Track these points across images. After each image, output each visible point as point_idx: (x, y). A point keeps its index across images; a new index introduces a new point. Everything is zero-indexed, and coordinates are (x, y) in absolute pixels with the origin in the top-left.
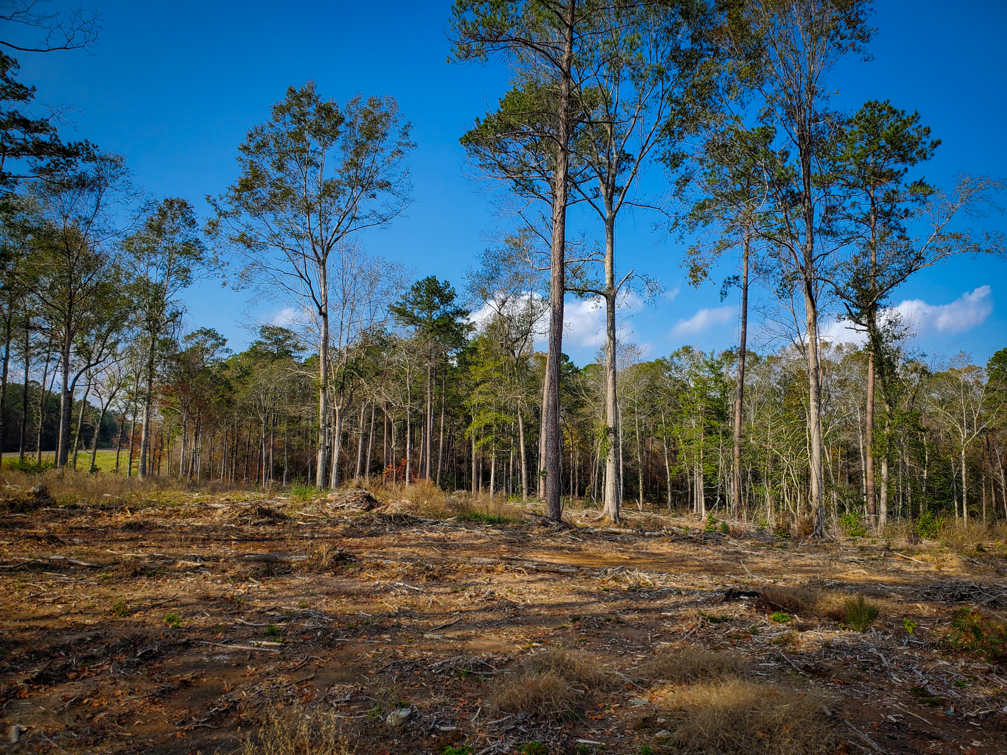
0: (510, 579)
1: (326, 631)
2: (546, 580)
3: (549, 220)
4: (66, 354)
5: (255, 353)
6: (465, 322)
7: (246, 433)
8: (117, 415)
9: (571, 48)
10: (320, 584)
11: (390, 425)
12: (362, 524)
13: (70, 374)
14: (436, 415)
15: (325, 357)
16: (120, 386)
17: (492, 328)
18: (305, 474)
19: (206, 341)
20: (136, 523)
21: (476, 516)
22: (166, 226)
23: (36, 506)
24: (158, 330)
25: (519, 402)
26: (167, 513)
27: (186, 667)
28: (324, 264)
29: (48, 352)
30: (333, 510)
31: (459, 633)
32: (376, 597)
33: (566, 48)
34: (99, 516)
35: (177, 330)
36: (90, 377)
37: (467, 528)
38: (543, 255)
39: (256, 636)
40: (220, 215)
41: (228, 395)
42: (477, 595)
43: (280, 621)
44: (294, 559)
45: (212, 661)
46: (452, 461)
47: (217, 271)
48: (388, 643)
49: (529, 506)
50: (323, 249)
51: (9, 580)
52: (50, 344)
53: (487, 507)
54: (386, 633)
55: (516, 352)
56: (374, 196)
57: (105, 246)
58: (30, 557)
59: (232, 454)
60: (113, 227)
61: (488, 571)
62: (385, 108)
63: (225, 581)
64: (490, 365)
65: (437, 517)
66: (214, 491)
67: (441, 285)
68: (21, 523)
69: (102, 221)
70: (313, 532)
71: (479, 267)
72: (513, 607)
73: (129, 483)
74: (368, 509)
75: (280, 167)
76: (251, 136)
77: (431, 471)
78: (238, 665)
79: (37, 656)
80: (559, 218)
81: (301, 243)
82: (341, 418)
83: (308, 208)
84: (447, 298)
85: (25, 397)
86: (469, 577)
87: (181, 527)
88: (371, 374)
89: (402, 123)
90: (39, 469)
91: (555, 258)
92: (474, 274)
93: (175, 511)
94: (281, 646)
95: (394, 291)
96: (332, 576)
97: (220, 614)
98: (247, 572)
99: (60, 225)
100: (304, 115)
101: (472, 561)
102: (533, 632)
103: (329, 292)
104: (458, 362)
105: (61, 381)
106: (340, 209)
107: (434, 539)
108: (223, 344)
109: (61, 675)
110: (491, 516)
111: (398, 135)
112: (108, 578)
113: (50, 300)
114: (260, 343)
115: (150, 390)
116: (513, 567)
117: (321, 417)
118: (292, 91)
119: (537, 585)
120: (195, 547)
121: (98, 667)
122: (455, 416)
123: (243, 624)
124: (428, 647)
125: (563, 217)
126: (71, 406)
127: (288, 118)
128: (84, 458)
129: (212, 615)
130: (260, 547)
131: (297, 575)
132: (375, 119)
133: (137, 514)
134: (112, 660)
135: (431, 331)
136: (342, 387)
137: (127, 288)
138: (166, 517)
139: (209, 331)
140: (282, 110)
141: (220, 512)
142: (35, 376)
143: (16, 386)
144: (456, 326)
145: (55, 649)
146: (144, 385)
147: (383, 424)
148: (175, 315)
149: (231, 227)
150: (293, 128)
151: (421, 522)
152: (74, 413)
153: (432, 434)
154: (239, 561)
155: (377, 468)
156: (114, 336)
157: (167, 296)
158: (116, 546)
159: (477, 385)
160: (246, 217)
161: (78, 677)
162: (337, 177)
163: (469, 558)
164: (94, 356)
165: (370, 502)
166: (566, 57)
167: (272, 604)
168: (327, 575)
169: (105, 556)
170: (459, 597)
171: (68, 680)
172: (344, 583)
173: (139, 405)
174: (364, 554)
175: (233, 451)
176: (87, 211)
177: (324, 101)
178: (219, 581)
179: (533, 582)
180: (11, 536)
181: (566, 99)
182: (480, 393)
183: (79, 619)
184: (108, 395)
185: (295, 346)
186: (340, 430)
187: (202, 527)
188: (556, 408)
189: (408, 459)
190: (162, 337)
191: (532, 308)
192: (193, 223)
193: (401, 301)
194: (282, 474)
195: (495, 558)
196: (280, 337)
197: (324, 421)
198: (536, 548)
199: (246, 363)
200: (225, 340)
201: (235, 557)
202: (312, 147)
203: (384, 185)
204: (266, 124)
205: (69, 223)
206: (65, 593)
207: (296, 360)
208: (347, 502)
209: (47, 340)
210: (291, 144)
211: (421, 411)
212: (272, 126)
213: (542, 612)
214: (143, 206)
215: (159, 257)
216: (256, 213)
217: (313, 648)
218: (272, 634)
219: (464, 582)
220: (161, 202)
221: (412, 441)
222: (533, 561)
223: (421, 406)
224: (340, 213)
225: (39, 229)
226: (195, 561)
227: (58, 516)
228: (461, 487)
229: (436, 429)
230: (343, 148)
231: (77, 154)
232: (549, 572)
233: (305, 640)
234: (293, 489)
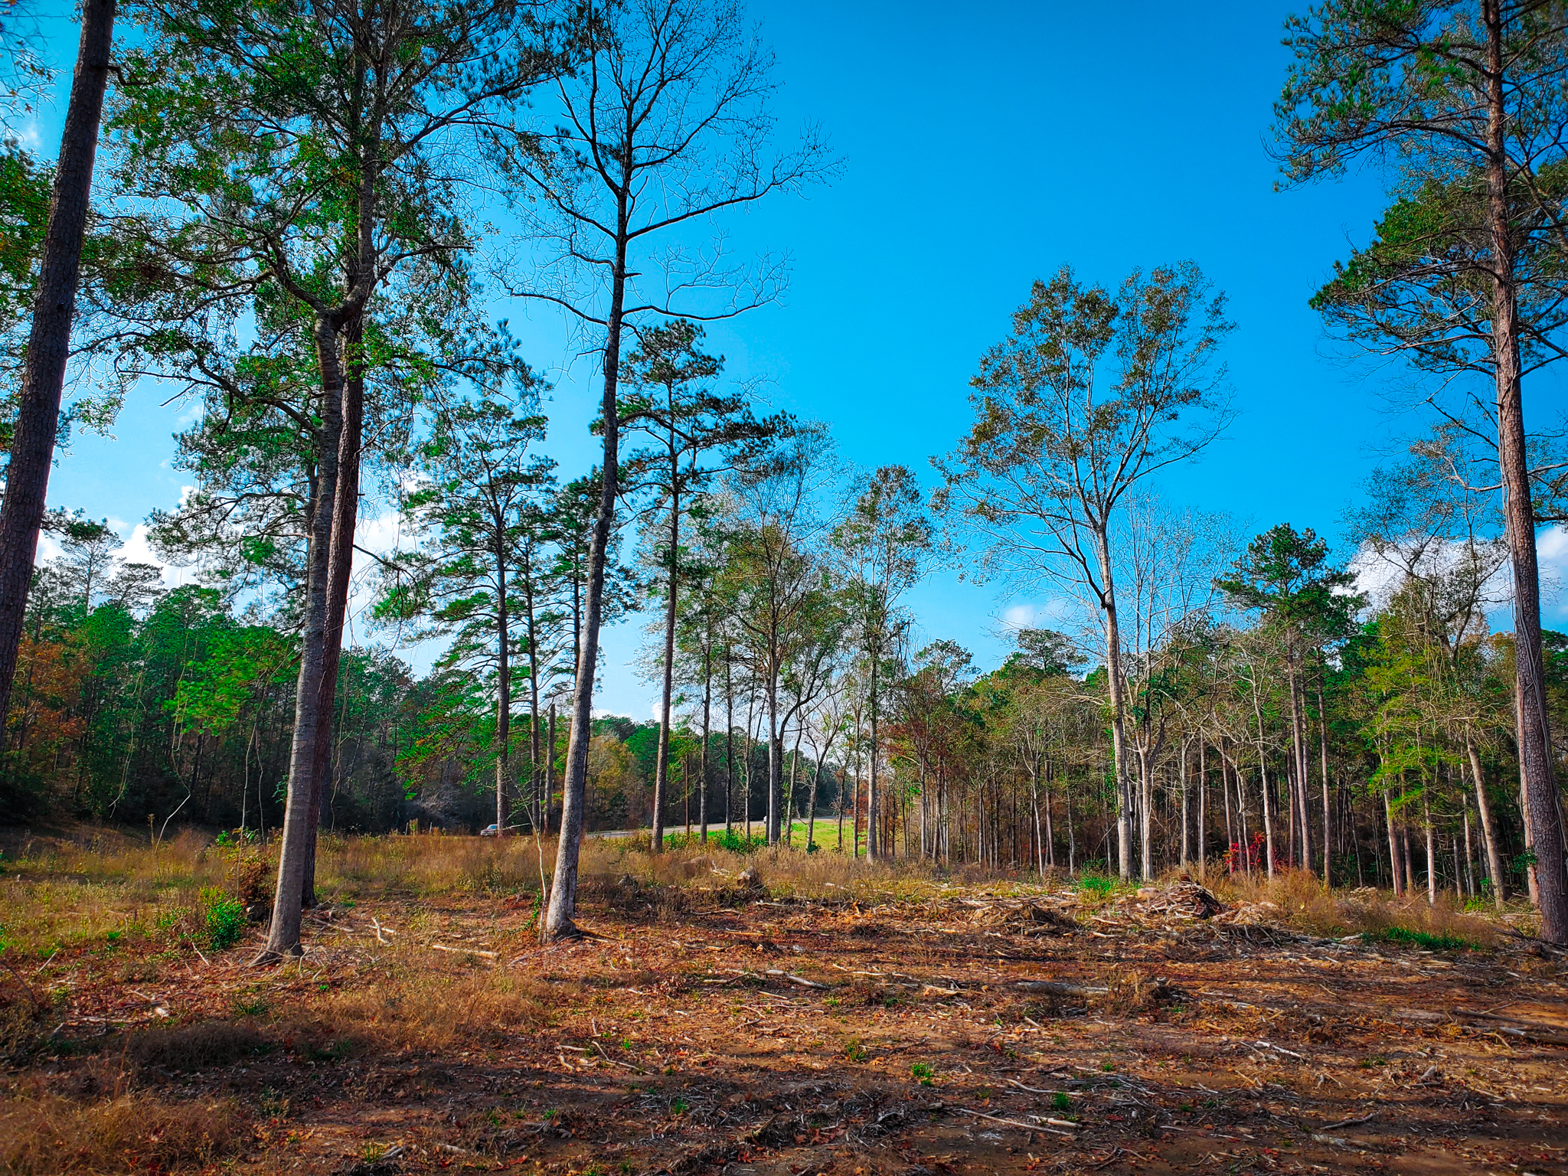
0: (1473, 1051)
1: (1145, 1112)
2: (1549, 1058)
3: (1488, 406)
4: (771, 690)
5: (1012, 671)
6: (1349, 593)
7: (1008, 791)
8: (836, 768)
9: (1501, 110)
10: (1133, 1034)
11: (1232, 774)
12: (1196, 940)
13: (778, 716)
14: (1312, 756)
15: (1116, 672)
16: (838, 729)
17: (1399, 600)
18: (1102, 854)
19: (943, 658)
20: (867, 927)
21: (1399, 935)
22: (882, 506)
23: (747, 899)
24: (880, 648)
25: (1467, 727)
26: (906, 913)
27: (943, 1144)
28: (1103, 529)
29: (752, 688)
30: (1148, 916)
31: (1374, 1139)
32: (1225, 1062)
33: (1491, 114)
34: (822, 914)
35: (904, 647)
36: (801, 719)
37: (1382, 955)
38: (1488, 465)
39: (1039, 1108)
40: (950, 480)
41: (979, 734)
42: (1408, 1076)
43: (1073, 1089)
44: (1090, 991)
45: (978, 1141)
46: (1350, 833)
47: (951, 560)
48: (1249, 1142)
49: (1509, 918)
50: (1101, 509)
51: (723, 1001)
52: (754, 679)
53: (1420, 919)
54: (1244, 1125)
55: (1452, 639)
56: (1174, 416)
57: (810, 544)
58: (745, 969)
59: (992, 824)
60: (818, 518)
61: (1428, 1035)
62: (1179, 281)
63: (990, 1020)
64: (1404, 663)
65: (1327, 933)
66: (969, 880)
67: (1300, 537)
68: (732, 921)
69: (804, 512)
70: (1118, 949)
71: (1365, 501)
72: (1480, 1103)
73: (854, 869)
74: (1205, 916)
75: (1029, 400)
76: (985, 362)
77: (1312, 852)
78: (1016, 1151)
79: (760, 1107)
80: (1507, 400)
81: (1067, 504)
82: (1149, 765)
83: (1073, 450)
84: (1314, 557)
85: (730, 750)
86: (1390, 1043)
87: (927, 934)
88: (1191, 693)
89: (1210, 297)
90: (747, 847)
91: (1507, 469)
92: (1357, 511)
93: (917, 911)
94: (1076, 1128)
95: (1220, 557)
96: (1151, 1022)
97: (986, 1070)
98: (1021, 1009)
99: (758, 524)
100: (1058, 317)
101: (1394, 1014)
102: (1524, 1152)
103: (1113, 571)
104: (1344, 663)
105: (769, 727)
106: (1123, 445)
107: (1322, 971)
108: (967, 662)
109: (788, 1136)
110: (1430, 935)
111: (1205, 316)
112: (837, 1005)
113: (751, 622)
114: (1018, 656)
115: (875, 732)
116: (1479, 1030)
117: (1118, 766)
118: (1038, 286)
119: (1530, 1067)
120: (947, 966)
121: (831, 1131)
122: (1348, 756)
123: (1018, 1089)
124: (1319, 1157)
125: (1517, 396)
126: (780, 759)
127: (1036, 326)
128: (799, 830)
129: (974, 1070)
130: (1039, 970)
131: (1096, 1017)
132: (1166, 300)
133: (868, 913)
134: (847, 1122)
135: (1289, 615)
136: (1147, 718)
137: (838, 596)
138: (906, 918)
139: (947, 644)
140: (1027, 316)
141: (979, 913)
142: (740, 721)
143: (718, 735)
144: (1334, 600)
145: (778, 1098)
146: (867, 726)
147: (1220, 773)
148: (900, 627)
149: (966, 495)
150: (1043, 338)
151: (1296, 941)
152: (784, 769)
153: (1308, 787)
154: (1009, 990)
155: (1217, 846)
156: (826, 660)
157: (889, 601)
158: (844, 959)
159: (1383, 699)
160: (986, 477)
161: (807, 1141)
162: (1116, 397)
163: (1390, 1008)
164: (805, 690)
165: (1208, 905)
166: (1491, 128)
167: (1061, 1061)
168: (1142, 1020)
169: (832, 973)
170: (1373, 1076)
171: (797, 1145)
172: (1170, 1034)
173: (863, 755)
174: (1201, 990)
175: (993, 819)
176: (787, 501)
177: (1085, 290)
178: (983, 1020)
179: (1520, 1060)
180: (722, 939)
181: (1500, 197)
182: (1390, 714)
183: (806, 1061)
184: (824, 742)
185: (1070, 657)
186: (1150, 786)
187: (955, 935)
188: (1541, 736)
189: (1268, 832)
190: (885, 658)
191: (1475, 556)
192: (915, 496)
193: (1234, 571)
194: (1067, 855)
195: (1441, 1011)
196: (1048, 645)
197: (1122, 772)
198: (1527, 997)
199: (1001, 685)
200: (969, 655)
201: (1005, 984)
202: (1074, 361)
203: (1192, 396)
204: (1006, 341)
205: (769, 520)
206: (786, 1022)
207: (1074, 677)
208: (1169, 903)
209: (750, 674)
210: (1043, 362)
211: (1284, 750)
212: (1014, 343)
213: (1542, 1117)
214: (852, 483)
215: (876, 548)
216: (1000, 471)
217: (1125, 1137)
218: (1062, 1107)
219: (1381, 1050)
220: (873, 474)
221: (1273, 800)
222: (1520, 1023)
223: (1282, 741)
224: (1123, 450)
225: (735, 533)
226: (948, 987)
227: (772, 913)
228: (1370, 881)
229: (1314, 779)
230: (1119, 352)
231: (773, 430)
232: (1555, 1044)
233: (1112, 1122)
234: (1084, 879)
